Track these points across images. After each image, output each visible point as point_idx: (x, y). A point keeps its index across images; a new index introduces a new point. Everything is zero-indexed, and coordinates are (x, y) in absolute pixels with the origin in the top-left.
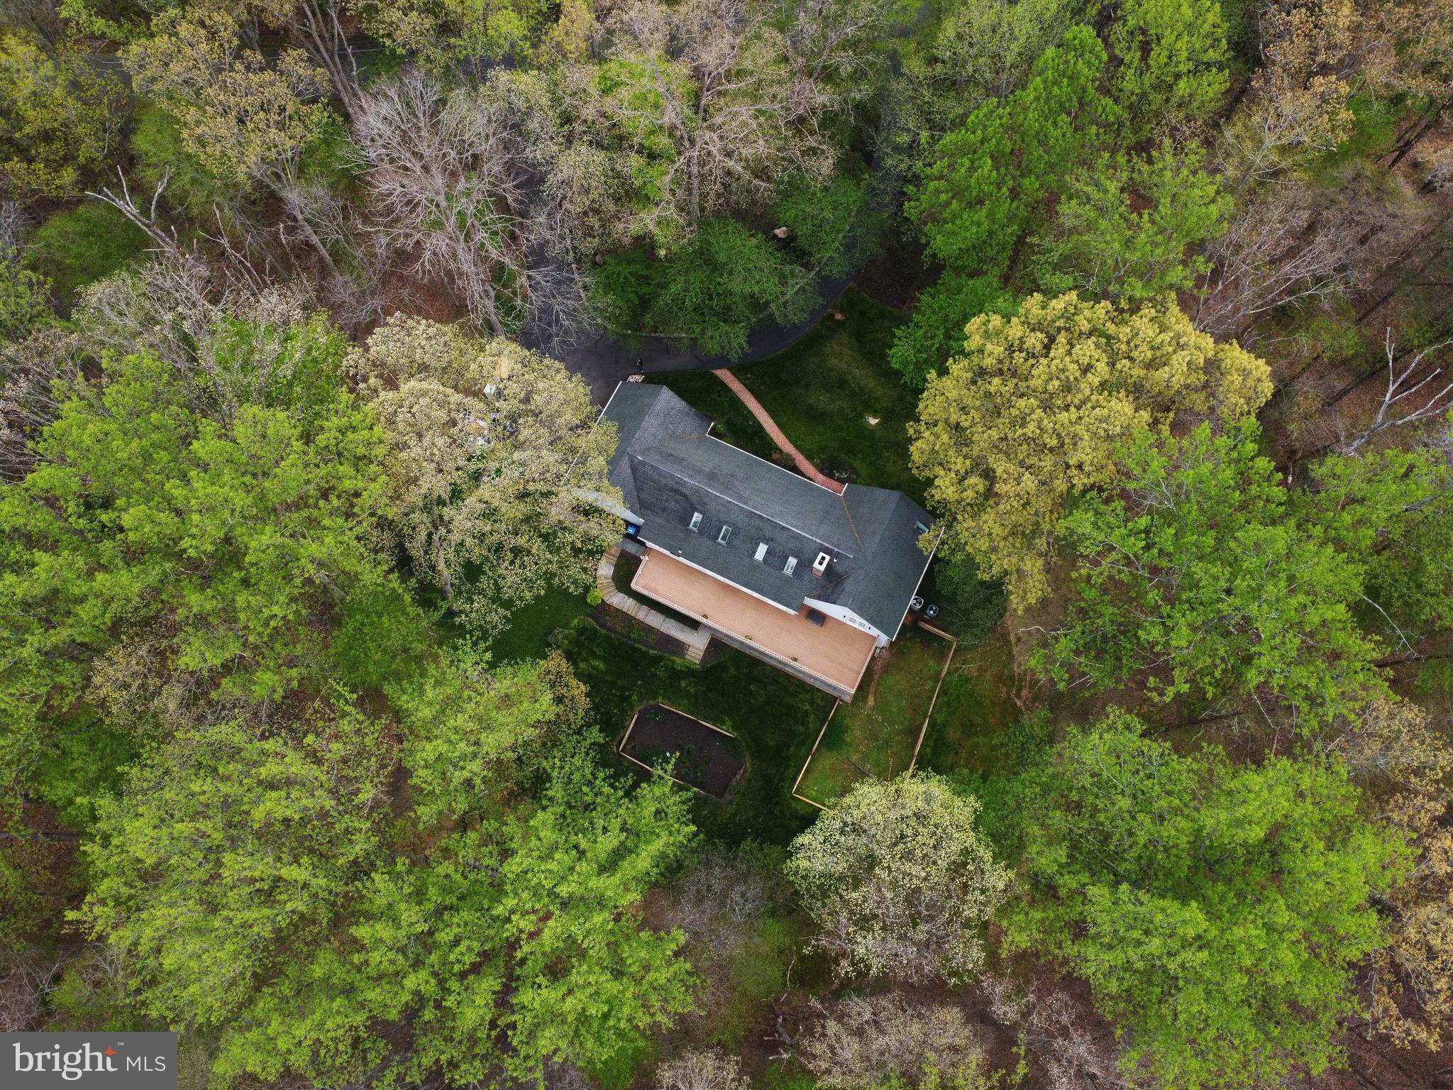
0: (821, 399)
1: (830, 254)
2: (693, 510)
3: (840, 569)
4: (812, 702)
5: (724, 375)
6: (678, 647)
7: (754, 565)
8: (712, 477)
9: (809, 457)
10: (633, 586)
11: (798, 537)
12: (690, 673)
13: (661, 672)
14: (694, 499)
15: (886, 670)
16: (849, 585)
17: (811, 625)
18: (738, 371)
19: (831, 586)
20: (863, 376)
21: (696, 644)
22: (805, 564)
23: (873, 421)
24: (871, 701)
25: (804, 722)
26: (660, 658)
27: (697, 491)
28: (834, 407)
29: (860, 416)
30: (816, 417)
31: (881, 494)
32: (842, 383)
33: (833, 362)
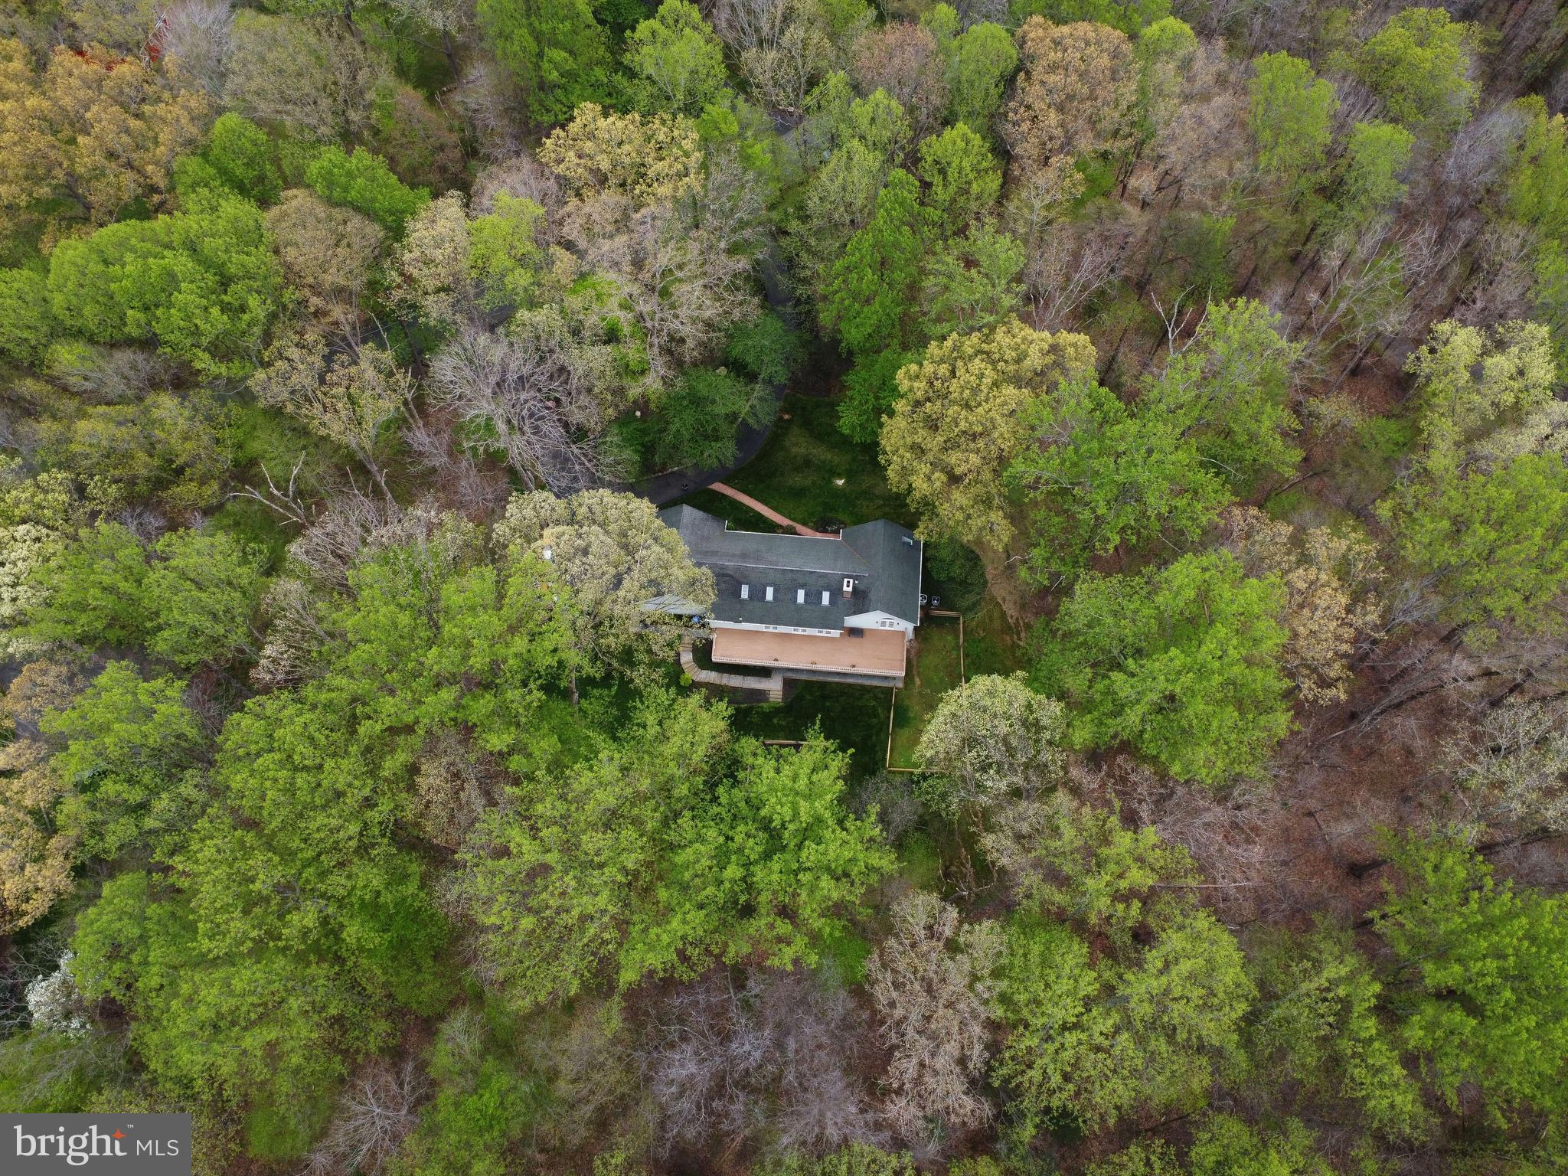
0: (797, 480)
1: (775, 370)
2: (740, 584)
3: (862, 587)
4: (875, 698)
5: (718, 487)
6: (761, 695)
7: (799, 608)
8: (744, 556)
9: (804, 524)
10: (714, 659)
11: (821, 575)
12: (777, 711)
13: (755, 719)
14: (737, 576)
15: (919, 654)
16: (873, 596)
17: (854, 640)
18: (727, 481)
19: (860, 601)
20: (822, 453)
21: (774, 687)
22: (836, 592)
23: (840, 482)
24: (918, 681)
25: (876, 715)
26: (750, 709)
27: (738, 569)
28: (808, 482)
29: (830, 482)
30: (798, 493)
31: (869, 526)
32: (807, 463)
33: (795, 450)
